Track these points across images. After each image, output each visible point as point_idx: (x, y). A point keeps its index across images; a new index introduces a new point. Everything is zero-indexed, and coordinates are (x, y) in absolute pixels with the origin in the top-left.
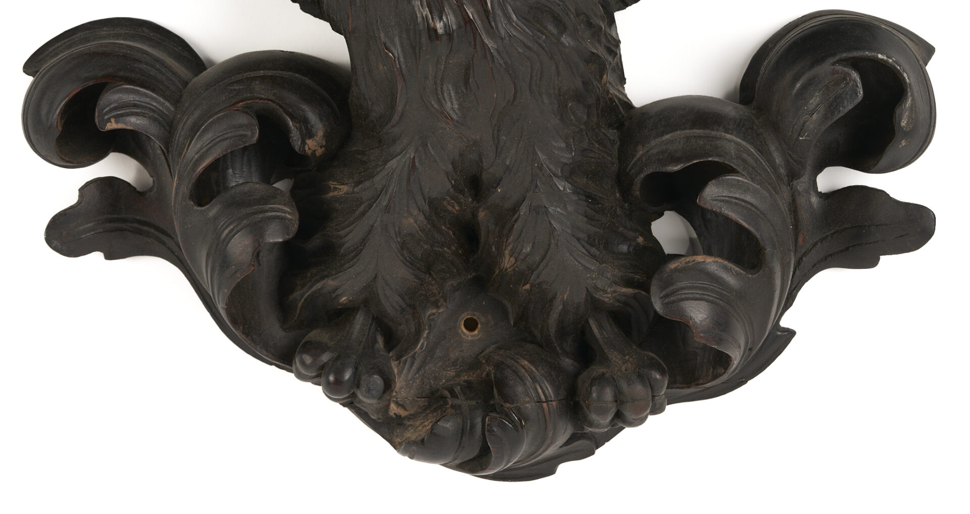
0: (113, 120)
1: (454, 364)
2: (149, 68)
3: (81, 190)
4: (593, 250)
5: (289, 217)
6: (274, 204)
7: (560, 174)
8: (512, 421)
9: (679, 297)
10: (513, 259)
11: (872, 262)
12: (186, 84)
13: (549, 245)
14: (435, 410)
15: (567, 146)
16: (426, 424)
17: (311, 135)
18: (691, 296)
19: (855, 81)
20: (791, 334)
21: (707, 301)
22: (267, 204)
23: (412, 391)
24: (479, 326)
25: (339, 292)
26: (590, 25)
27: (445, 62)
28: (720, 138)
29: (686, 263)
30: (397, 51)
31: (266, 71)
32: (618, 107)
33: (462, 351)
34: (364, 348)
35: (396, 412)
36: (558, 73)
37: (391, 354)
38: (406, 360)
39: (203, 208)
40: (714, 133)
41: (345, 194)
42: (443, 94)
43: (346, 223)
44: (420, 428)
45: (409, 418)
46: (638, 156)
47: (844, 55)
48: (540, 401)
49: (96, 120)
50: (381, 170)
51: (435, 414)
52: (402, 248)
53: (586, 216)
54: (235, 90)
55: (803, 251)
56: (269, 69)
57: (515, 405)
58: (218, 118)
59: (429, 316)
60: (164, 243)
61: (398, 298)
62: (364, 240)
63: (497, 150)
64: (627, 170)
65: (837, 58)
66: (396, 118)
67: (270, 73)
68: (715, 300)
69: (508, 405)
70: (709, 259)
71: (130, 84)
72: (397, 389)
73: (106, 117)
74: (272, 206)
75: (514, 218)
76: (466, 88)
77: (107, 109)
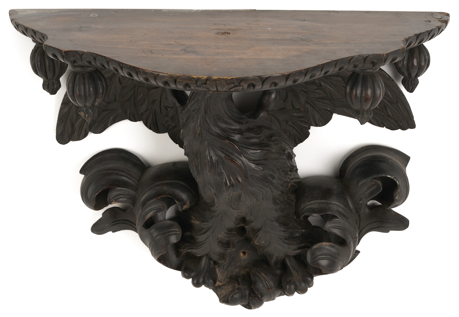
0: (114, 201)
1: (238, 267)
3: (103, 214)
4: (286, 241)
5: (178, 232)
6: (173, 229)
7: (274, 220)
8: (259, 298)
9: (317, 259)
10: (258, 243)
11: (387, 231)
12: (139, 181)
13: (271, 242)
15: (276, 211)
16: (229, 288)
17: (185, 204)
18: (321, 258)
19: (379, 185)
20: (358, 252)
21: (327, 259)
22: (170, 229)
23: (224, 276)
24: (247, 254)
25: (196, 254)
26: (284, 171)
27: (232, 194)
28: (331, 203)
29: (319, 246)
30: (214, 191)
31: (168, 181)
33: (241, 263)
34: (206, 270)
35: (218, 284)
36: (272, 192)
37: (216, 266)
38: (221, 267)
39: (147, 230)
40: (329, 202)
41: (198, 224)
42: (231, 202)
43: (199, 234)
44: (227, 289)
45: (223, 285)
46: (302, 208)
48: (269, 289)
49: (108, 201)
50: (210, 220)
51: (232, 284)
52: (219, 243)
53: (284, 232)
54: (157, 189)
55: (362, 228)
57: (260, 292)
58: (152, 202)
59: (229, 252)
60: (133, 227)
61: (217, 256)
63: (251, 214)
64: (298, 211)
65: (373, 177)
66: (215, 207)
67: (169, 181)
68: (330, 259)
69: (257, 293)
70: (328, 244)
71: (120, 188)
72: (218, 277)
73: (111, 201)
75: (258, 233)
76: (240, 200)
77: (111, 197)
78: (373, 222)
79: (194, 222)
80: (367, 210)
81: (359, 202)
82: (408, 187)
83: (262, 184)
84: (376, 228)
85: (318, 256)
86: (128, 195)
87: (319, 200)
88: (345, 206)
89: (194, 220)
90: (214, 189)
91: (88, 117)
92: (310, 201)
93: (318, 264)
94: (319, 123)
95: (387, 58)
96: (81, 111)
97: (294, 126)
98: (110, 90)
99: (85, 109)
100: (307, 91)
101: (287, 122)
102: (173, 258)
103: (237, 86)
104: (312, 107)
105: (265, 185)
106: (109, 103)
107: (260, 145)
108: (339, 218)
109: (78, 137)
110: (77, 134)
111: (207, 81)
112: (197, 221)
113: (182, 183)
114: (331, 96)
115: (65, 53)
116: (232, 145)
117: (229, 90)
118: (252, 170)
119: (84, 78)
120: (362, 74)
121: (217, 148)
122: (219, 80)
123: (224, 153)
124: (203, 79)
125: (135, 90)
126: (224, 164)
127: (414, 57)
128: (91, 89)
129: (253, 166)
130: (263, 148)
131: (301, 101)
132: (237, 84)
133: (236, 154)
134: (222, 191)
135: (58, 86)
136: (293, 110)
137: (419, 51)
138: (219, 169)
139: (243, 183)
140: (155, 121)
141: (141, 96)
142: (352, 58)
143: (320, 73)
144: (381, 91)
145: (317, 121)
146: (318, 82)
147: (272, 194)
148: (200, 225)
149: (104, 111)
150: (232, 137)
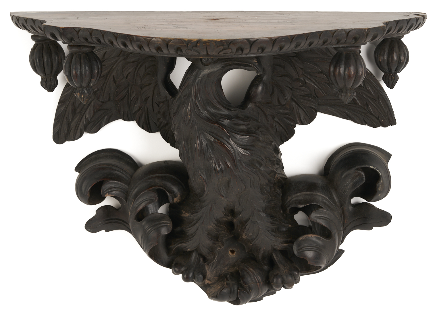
0: (107, 193)
1: (227, 265)
2: (119, 173)
3: (96, 211)
4: (273, 233)
5: (169, 225)
6: (164, 221)
7: (261, 210)
8: (247, 291)
9: (303, 250)
10: (246, 236)
12: (131, 176)
13: (258, 233)
14: (221, 281)
15: (264, 201)
16: (218, 286)
17: (175, 197)
18: (307, 249)
19: (362, 175)
20: (343, 251)
21: (313, 251)
22: (161, 221)
23: (213, 275)
24: (235, 252)
25: (186, 248)
26: (270, 161)
27: (221, 180)
28: (317, 195)
29: (305, 237)
30: (204, 177)
31: (159, 174)
32: (281, 181)
33: (230, 261)
34: (196, 265)
35: (207, 282)
36: (260, 179)
37: (205, 264)
38: (210, 265)
39: (139, 222)
40: (314, 193)
41: (188, 216)
42: (220, 189)
44: (216, 288)
45: (212, 284)
46: (288, 200)
47: (359, 167)
48: (256, 283)
49: (102, 194)
50: (200, 211)
51: (221, 283)
52: (208, 235)
53: (271, 223)
54: (149, 182)
55: (346, 225)
56: (160, 173)
57: (248, 285)
58: (143, 193)
59: (218, 250)
60: (126, 226)
61: (207, 250)
62: (195, 232)
63: (239, 203)
64: (285, 205)
65: (356, 168)
66: (205, 195)
67: (161, 175)
68: (315, 250)
69: (246, 286)
70: (313, 236)
71: (113, 180)
72: (208, 275)
73: (105, 193)
74: (163, 222)
75: (246, 224)
76: (228, 187)
77: (105, 190)
78: (357, 219)
79: (185, 215)
80: (350, 208)
81: (343, 194)
82: (390, 180)
83: (250, 169)
84: (360, 225)
85: (304, 247)
86: (121, 188)
87: (304, 192)
88: (330, 198)
89: (184, 214)
90: (204, 175)
91: (84, 97)
92: (296, 194)
93: (304, 255)
94: (304, 121)
95: (368, 33)
96: (77, 92)
97: (280, 122)
98: (105, 89)
99: (80, 90)
100: (292, 88)
101: (273, 117)
102: (165, 256)
103: (226, 49)
104: (297, 104)
105: (253, 171)
106: (103, 102)
107: (248, 132)
108: (324, 209)
109: (74, 137)
110: (73, 134)
111: (197, 43)
112: (187, 214)
113: (173, 176)
114: (315, 94)
115: (62, 30)
116: (221, 129)
117: (219, 53)
118: (240, 154)
119: (80, 58)
120: (344, 53)
121: (206, 132)
122: (209, 42)
123: (213, 137)
124: (193, 41)
125: (129, 89)
126: (213, 148)
127: (394, 51)
128: (87, 68)
129: (241, 150)
130: (251, 135)
131: (287, 97)
132: (226, 46)
133: (225, 138)
134: (211, 176)
135: (55, 83)
136: (279, 106)
137: (398, 46)
138: (209, 153)
139: (232, 167)
140: (147, 120)
141: (135, 94)
142: (335, 32)
143: (305, 43)
144: (363, 68)
145: (302, 119)
146: (303, 79)
147: (259, 182)
148: (191, 217)
149: (99, 111)
150: (221, 121)
